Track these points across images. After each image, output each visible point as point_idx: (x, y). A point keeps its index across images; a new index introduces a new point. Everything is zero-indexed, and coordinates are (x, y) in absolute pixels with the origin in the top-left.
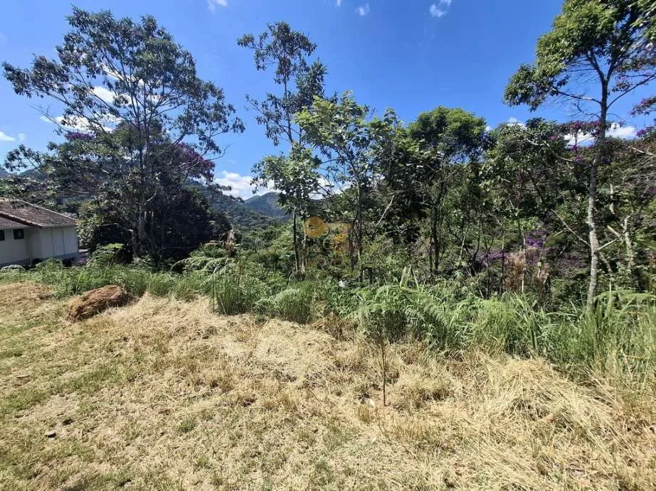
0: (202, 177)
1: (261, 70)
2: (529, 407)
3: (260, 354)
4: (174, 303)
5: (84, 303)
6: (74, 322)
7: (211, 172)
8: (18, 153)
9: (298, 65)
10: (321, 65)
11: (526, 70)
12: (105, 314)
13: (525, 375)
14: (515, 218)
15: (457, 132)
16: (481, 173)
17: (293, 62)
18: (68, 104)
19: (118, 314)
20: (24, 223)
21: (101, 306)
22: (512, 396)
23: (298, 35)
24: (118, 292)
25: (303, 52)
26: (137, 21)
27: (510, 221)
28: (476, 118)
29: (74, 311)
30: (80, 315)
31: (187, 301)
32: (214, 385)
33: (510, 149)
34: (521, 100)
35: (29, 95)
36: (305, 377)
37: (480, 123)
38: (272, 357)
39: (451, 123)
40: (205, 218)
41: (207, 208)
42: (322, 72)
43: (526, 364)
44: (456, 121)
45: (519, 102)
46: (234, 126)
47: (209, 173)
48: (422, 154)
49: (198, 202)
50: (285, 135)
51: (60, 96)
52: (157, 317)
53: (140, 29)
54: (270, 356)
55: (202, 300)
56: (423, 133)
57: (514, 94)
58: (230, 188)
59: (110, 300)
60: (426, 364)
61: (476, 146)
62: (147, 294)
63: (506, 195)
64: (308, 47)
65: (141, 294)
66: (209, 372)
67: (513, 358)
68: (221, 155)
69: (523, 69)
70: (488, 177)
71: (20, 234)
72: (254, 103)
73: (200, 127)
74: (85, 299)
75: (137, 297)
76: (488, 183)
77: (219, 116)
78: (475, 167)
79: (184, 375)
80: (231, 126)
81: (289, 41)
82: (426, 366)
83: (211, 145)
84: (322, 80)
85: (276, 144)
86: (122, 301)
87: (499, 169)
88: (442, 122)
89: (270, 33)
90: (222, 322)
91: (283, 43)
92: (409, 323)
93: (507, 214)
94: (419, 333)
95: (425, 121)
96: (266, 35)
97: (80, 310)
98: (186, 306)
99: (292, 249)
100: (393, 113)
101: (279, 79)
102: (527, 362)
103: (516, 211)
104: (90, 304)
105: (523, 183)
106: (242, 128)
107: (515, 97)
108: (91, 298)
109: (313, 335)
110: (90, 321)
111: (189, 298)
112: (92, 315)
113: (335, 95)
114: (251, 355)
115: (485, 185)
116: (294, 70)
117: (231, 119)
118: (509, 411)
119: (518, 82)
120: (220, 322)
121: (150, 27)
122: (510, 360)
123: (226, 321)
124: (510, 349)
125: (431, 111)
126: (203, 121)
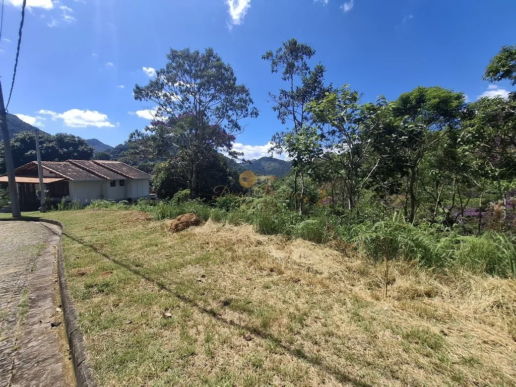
0: (225, 147)
1: (274, 73)
2: (507, 308)
3: (295, 257)
4: (227, 226)
5: (178, 222)
6: (173, 233)
7: (232, 143)
8: (134, 134)
9: (300, 66)
10: (322, 66)
11: (507, 51)
12: (189, 229)
13: (504, 287)
14: (494, 178)
15: (437, 107)
16: (459, 140)
17: (296, 64)
18: (160, 104)
19: (197, 230)
20: (125, 176)
21: (187, 225)
22: (492, 299)
23: (302, 46)
24: (194, 218)
25: (305, 57)
26: (203, 52)
27: (489, 181)
28: (455, 93)
29: (173, 226)
30: (177, 229)
31: (236, 225)
32: (272, 270)
33: (491, 119)
34: (502, 76)
35: (141, 100)
36: (328, 273)
37: (459, 97)
38: (303, 260)
39: (430, 100)
40: (226, 175)
41: (226, 168)
42: (322, 71)
43: (504, 281)
44: (434, 98)
45: (501, 78)
46: (251, 114)
47: (229, 144)
48: (407, 127)
49: (222, 163)
50: (291, 116)
51: (156, 100)
52: (219, 233)
53: (204, 56)
54: (301, 259)
55: (245, 226)
56: (403, 109)
57: (496, 71)
58: (243, 154)
59: (191, 222)
60: (417, 275)
61: (454, 117)
62: (210, 220)
63: (484, 158)
64: (309, 53)
65: (206, 220)
66: (266, 264)
67: (493, 277)
68: (241, 131)
69: (505, 50)
70: (467, 142)
71: (122, 183)
72: (273, 97)
73: (228, 114)
74: (179, 220)
75: (204, 222)
76: (466, 148)
77: (242, 106)
78: (453, 135)
79: (251, 264)
80: (249, 113)
81: (296, 50)
82: (417, 276)
83: (236, 126)
84: (322, 76)
85: (283, 123)
86: (197, 223)
87: (479, 136)
88: (421, 99)
89: (283, 47)
90: (264, 238)
91: (291, 53)
92: (401, 248)
93: (486, 175)
94: (409, 255)
95: (405, 100)
96: (281, 49)
97: (177, 226)
98: (236, 228)
99: (287, 199)
100: (384, 98)
101: (285, 78)
102: (506, 281)
103: (496, 171)
104: (182, 223)
105: (504, 148)
106: (257, 114)
107: (496, 74)
108: (182, 219)
109: (328, 251)
110: (182, 232)
111: (237, 224)
112: (183, 229)
113: (331, 85)
114: (289, 258)
115: (464, 149)
116: (297, 70)
117: (250, 107)
118: (489, 308)
119: (499, 62)
120: (263, 238)
121: (210, 53)
122: (490, 278)
123: (267, 238)
124: (490, 271)
125: (411, 92)
126: (231, 109)
